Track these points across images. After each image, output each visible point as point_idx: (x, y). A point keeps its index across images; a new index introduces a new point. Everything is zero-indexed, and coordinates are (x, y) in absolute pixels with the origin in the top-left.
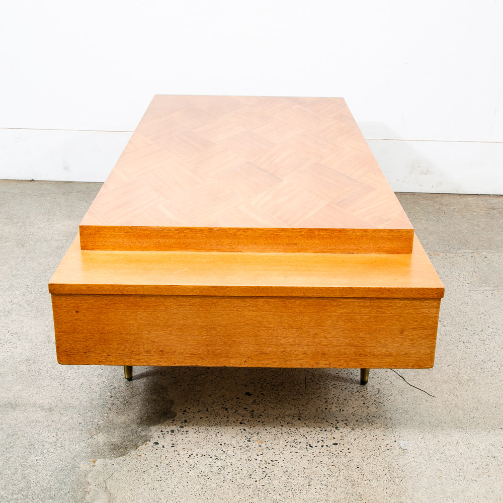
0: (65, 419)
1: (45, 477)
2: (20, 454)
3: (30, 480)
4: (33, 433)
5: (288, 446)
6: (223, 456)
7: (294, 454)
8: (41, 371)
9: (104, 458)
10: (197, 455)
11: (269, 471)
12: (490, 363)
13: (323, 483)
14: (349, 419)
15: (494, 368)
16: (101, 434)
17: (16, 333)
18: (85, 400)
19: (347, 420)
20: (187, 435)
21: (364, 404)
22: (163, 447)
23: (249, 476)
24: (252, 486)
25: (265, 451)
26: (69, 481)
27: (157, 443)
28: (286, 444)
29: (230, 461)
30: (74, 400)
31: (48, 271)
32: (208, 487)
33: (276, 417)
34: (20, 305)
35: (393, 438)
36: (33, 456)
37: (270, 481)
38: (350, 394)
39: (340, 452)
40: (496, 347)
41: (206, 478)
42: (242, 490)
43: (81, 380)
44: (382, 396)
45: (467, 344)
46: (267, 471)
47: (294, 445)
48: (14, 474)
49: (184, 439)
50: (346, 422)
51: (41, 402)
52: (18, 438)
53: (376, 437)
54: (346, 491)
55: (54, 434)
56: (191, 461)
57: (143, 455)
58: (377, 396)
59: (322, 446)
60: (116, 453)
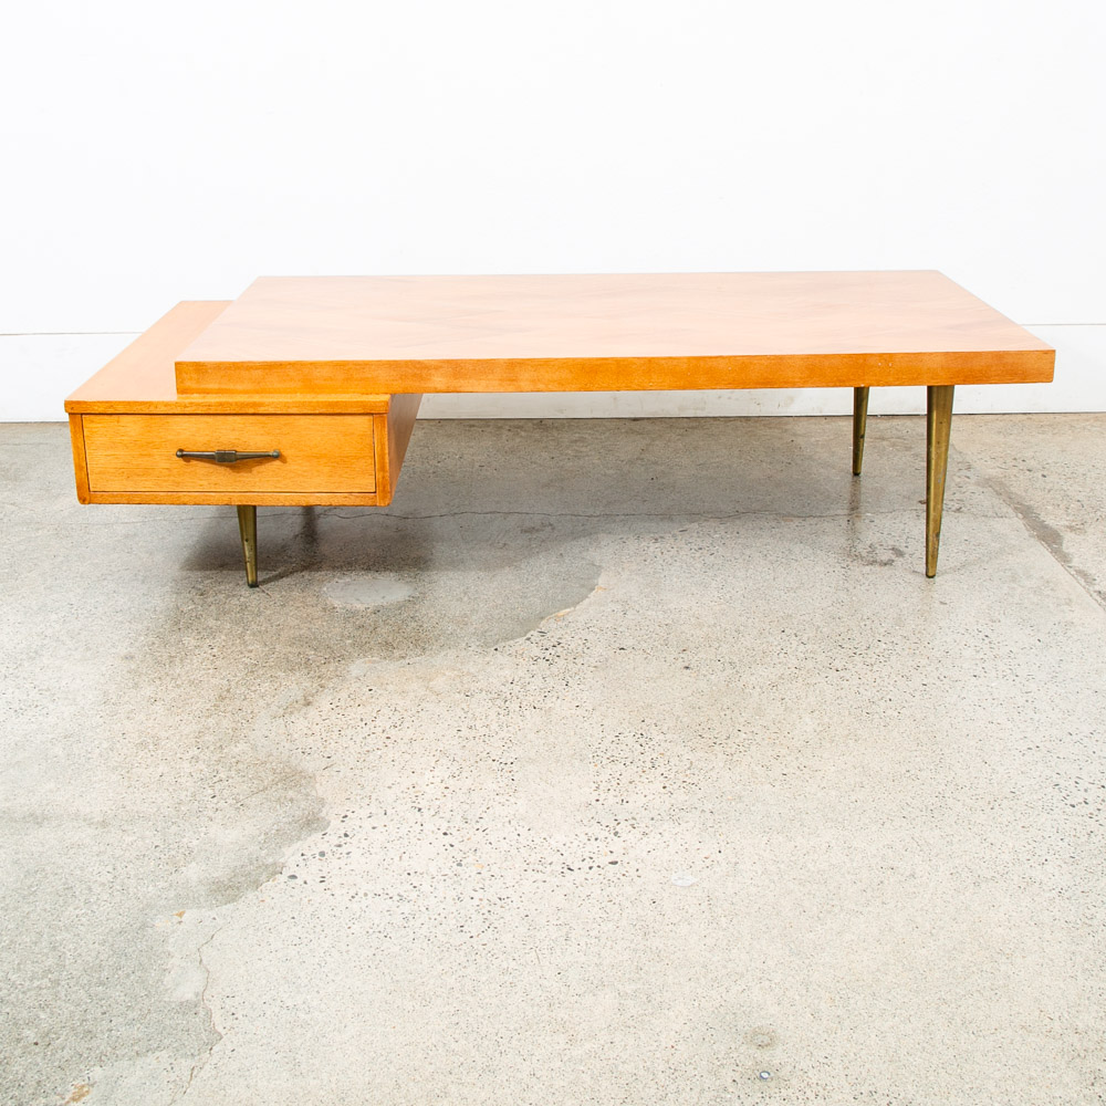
0: (129, 839)
1: (91, 946)
2: (47, 907)
3: (64, 953)
4: (72, 868)
5: (530, 871)
6: (413, 895)
7: (540, 884)
8: (89, 755)
9: (198, 908)
10: (366, 895)
11: (496, 917)
12: (882, 703)
13: (592, 933)
14: (637, 817)
15: (889, 712)
16: (194, 864)
17: (48, 690)
18: (166, 804)
19: (633, 818)
20: (349, 860)
21: (664, 787)
22: (305, 883)
23: (460, 929)
24: (464, 947)
25: (487, 882)
26: (134, 951)
27: (294, 877)
28: (526, 867)
29: (426, 903)
30: (146, 805)
31: (109, 577)
32: (386, 952)
33: (507, 819)
34: (58, 640)
35: (716, 846)
36: (71, 908)
37: (497, 936)
38: (640, 773)
39: (622, 877)
40: (893, 676)
41: (382, 936)
42: (446, 954)
43: (160, 771)
44: (696, 772)
45: (841, 673)
46: (492, 918)
47: (540, 868)
48: (36, 943)
49: (343, 866)
50: (634, 822)
51: (88, 810)
52: (46, 877)
53: (686, 846)
54: (633, 946)
55: (110, 868)
56: (355, 906)
57: (268, 900)
58: (688, 772)
59: (591, 868)
60: (220, 897)
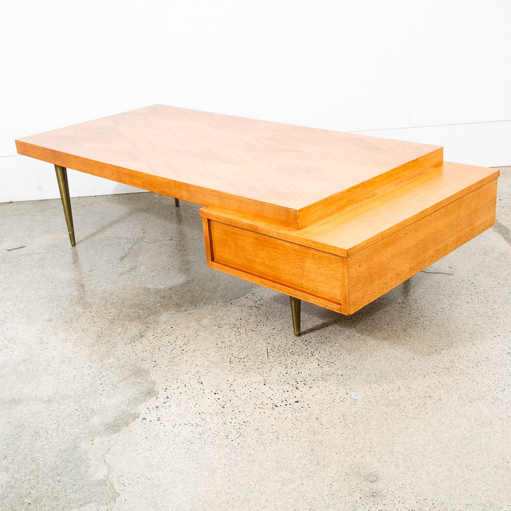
0: (63, 407)
1: (52, 459)
2: (28, 442)
3: (39, 463)
4: (37, 423)
5: (257, 408)
6: (203, 423)
7: (262, 414)
8: (38, 369)
9: (101, 436)
10: (180, 425)
11: (243, 430)
12: (422, 318)
13: (289, 435)
14: (307, 380)
15: (425, 323)
16: (96, 416)
17: (12, 339)
18: (78, 389)
19: (305, 381)
20: (170, 409)
21: (318, 365)
22: (151, 421)
23: (226, 437)
24: (229, 445)
25: (237, 415)
26: (73, 459)
27: (144, 419)
28: (255, 407)
29: (209, 426)
30: (69, 390)
31: (34, 281)
32: (192, 450)
33: (244, 385)
34: (13, 314)
35: (345, 391)
36: (39, 442)
37: (244, 439)
38: (306, 359)
39: (301, 408)
40: (427, 305)
41: (190, 443)
42: (221, 450)
43: (73, 373)
44: (333, 357)
45: (402, 305)
46: (241, 431)
47: (262, 406)
48: (25, 459)
49: (168, 412)
50: (305, 382)
51: (41, 395)
52: (25, 428)
53: (331, 392)
54: (309, 440)
55: (55, 422)
56: (175, 430)
57: (134, 431)
58: (329, 357)
59: (286, 405)
60: (110, 431)
